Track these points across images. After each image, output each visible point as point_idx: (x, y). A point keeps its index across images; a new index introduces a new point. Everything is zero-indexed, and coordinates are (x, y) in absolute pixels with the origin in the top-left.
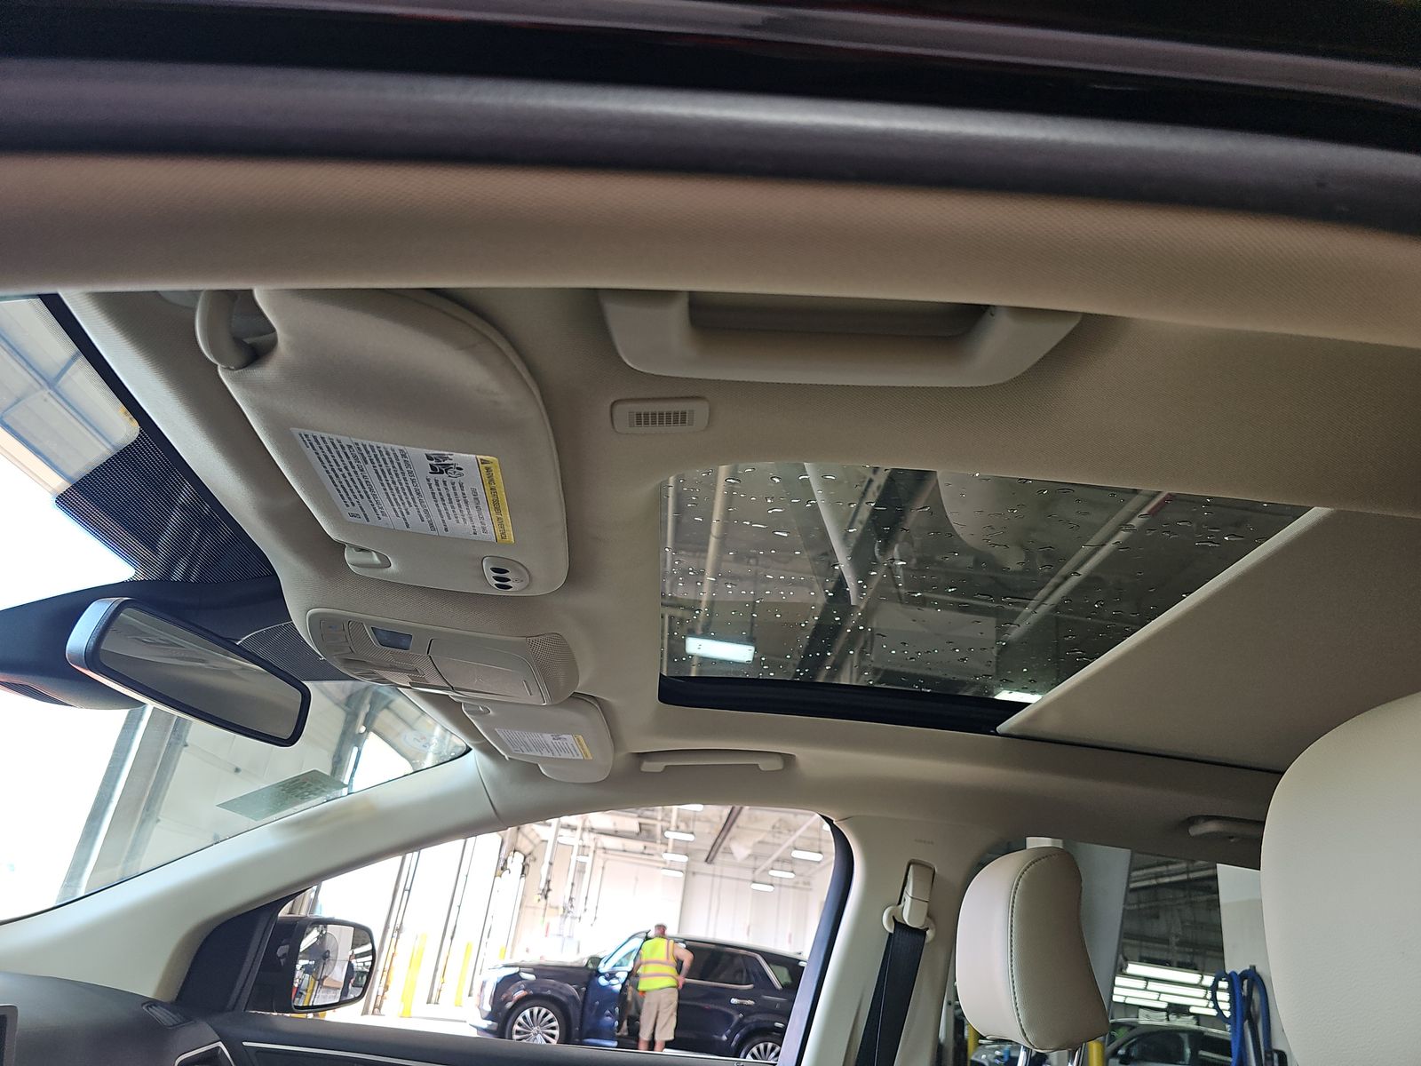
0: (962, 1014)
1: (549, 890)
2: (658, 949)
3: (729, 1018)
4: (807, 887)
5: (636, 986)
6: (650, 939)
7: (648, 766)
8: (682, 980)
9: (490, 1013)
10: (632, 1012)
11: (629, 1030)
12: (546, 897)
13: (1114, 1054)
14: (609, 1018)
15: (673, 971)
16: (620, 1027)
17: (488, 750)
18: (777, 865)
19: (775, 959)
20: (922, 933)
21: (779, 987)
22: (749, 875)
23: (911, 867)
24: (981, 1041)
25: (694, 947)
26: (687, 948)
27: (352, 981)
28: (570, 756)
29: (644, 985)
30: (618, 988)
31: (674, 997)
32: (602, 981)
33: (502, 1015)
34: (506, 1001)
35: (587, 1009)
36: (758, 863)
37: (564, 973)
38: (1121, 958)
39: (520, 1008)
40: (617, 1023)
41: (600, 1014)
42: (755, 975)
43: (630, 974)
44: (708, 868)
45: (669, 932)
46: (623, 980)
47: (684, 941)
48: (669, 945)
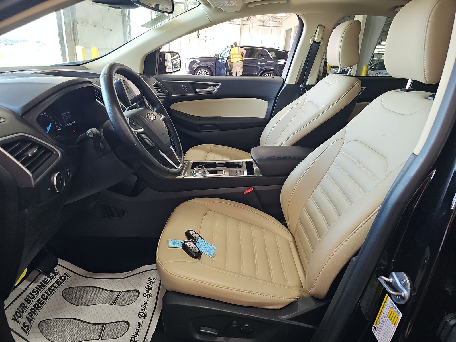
0: (327, 61)
1: (199, 35)
2: (235, 50)
3: (258, 68)
4: (281, 26)
5: (230, 61)
6: (233, 47)
7: (250, 6)
8: (243, 58)
9: (190, 72)
10: (230, 68)
11: (229, 73)
12: (199, 37)
13: (370, 68)
14: (223, 71)
15: (241, 56)
16: (227, 73)
17: (208, 5)
18: (271, 19)
19: (270, 50)
20: (320, 43)
21: (273, 58)
22: (262, 24)
23: (319, 26)
24: (331, 68)
25: (246, 48)
26: (244, 49)
27: (173, 66)
28: (231, 6)
29: (232, 61)
30: (225, 62)
31: (241, 64)
32: (220, 61)
33: (193, 72)
34: (193, 68)
35: (216, 69)
36: (265, 19)
37: (209, 59)
38: (380, 40)
39: (198, 70)
40: (226, 72)
41: (220, 70)
42: (265, 55)
43: (228, 58)
44: (248, 22)
46: (226, 60)
47: (243, 47)
48: (238, 49)
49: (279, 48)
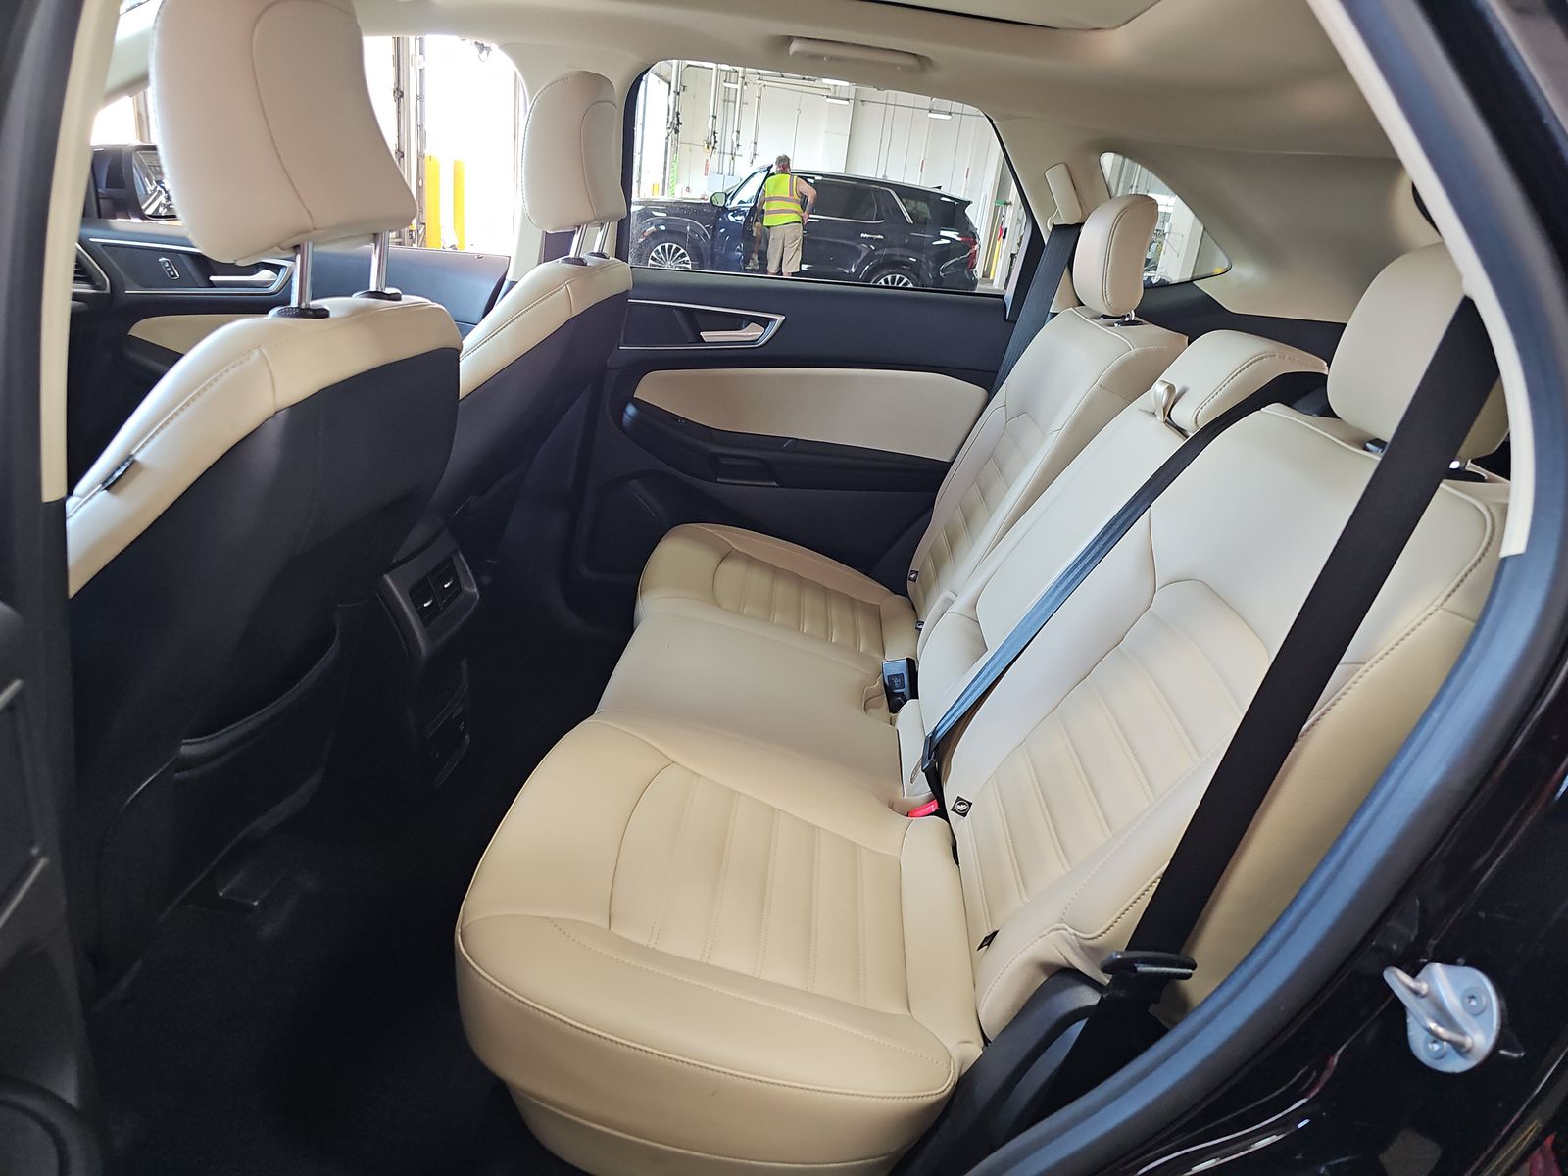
1: (679, 123)
2: (782, 185)
3: (858, 252)
5: (758, 220)
6: (773, 174)
8: (806, 215)
10: (759, 246)
11: (757, 262)
14: (737, 252)
15: (797, 207)
21: (911, 223)
26: (811, 183)
29: (769, 220)
30: (742, 223)
31: (799, 232)
32: (730, 217)
34: (641, 236)
35: (715, 244)
39: (654, 243)
41: (728, 249)
42: (887, 211)
43: (753, 209)
45: (795, 166)
46: (748, 216)
48: (791, 181)
49: (939, 188)
